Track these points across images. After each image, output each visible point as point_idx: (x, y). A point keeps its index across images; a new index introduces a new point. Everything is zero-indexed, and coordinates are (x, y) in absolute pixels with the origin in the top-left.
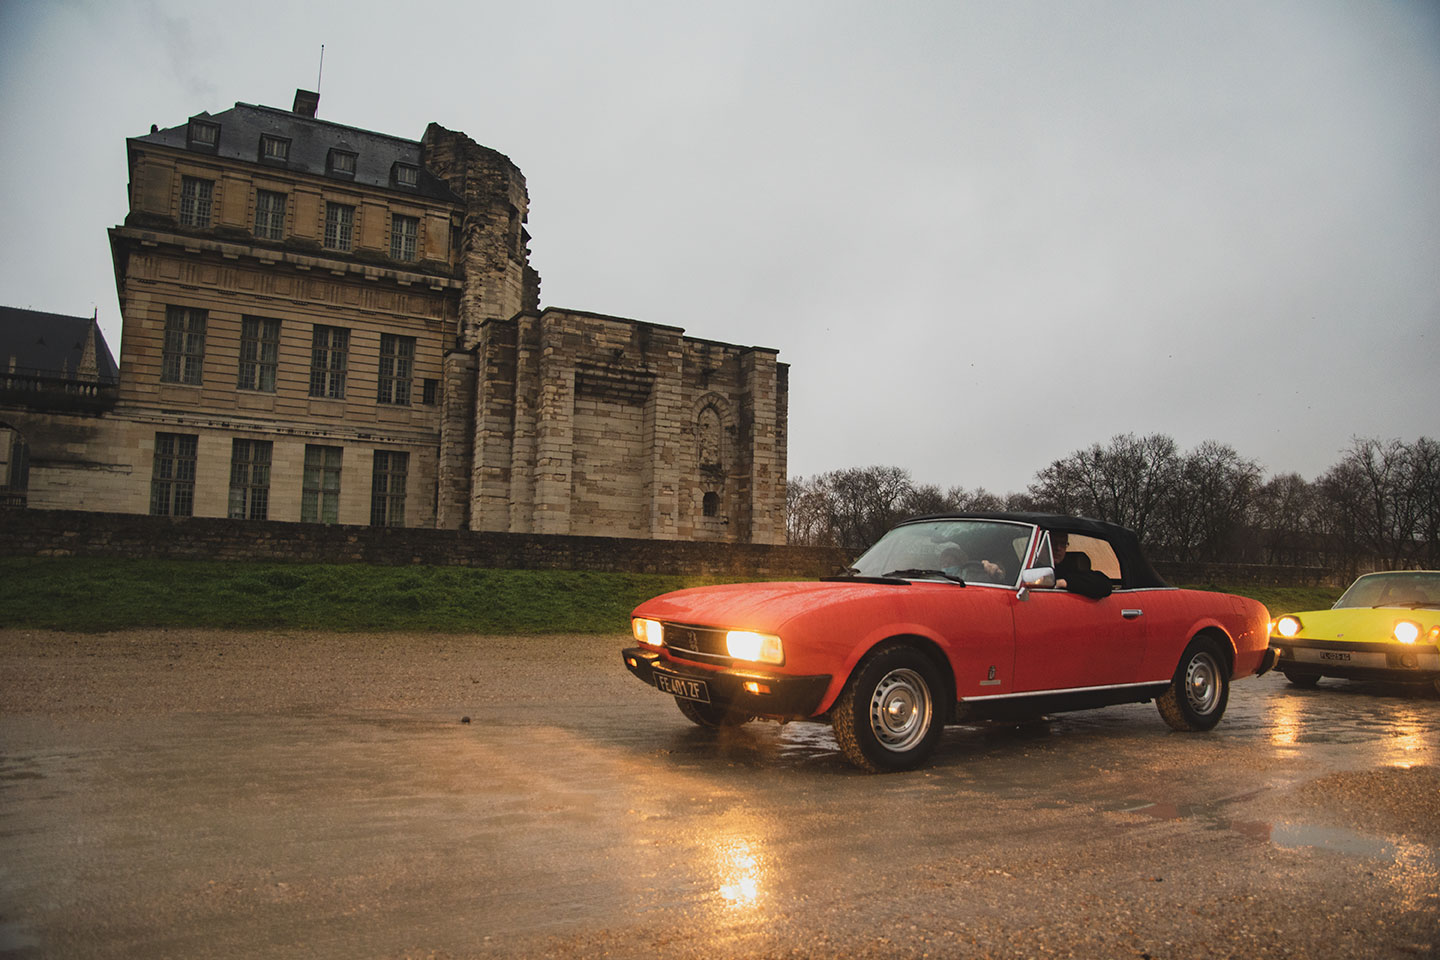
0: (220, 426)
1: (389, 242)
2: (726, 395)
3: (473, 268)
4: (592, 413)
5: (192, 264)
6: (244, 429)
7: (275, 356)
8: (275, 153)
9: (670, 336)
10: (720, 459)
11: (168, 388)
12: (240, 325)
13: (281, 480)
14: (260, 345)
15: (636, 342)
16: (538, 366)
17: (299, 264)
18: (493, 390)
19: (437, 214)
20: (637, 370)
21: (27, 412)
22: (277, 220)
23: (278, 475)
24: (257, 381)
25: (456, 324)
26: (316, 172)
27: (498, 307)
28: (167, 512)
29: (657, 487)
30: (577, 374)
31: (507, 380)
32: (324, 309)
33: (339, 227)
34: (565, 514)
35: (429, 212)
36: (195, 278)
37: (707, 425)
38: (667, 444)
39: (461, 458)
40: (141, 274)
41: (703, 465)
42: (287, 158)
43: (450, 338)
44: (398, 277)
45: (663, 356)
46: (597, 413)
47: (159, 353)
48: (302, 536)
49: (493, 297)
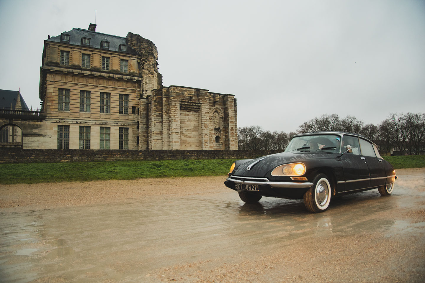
0: (76, 123)
1: (120, 67)
2: (220, 108)
3: (145, 74)
4: (184, 115)
5: (65, 76)
6: (82, 123)
7: (90, 102)
8: (86, 43)
9: (205, 92)
10: (219, 126)
11: (60, 112)
12: (80, 93)
13: (93, 137)
14: (85, 99)
15: (196, 94)
16: (169, 102)
17: (95, 75)
18: (156, 109)
19: (133, 59)
20: (197, 102)
21: (21, 121)
22: (88, 62)
23: (93, 136)
24: (85, 109)
25: (140, 90)
26: (98, 48)
27: (152, 85)
28: (62, 148)
29: (203, 135)
30: (180, 104)
31: (160, 106)
32: (103, 87)
33: (105, 64)
34: (179, 144)
35: (131, 58)
36: (66, 80)
37: (215, 117)
38: (206, 123)
39: (145, 129)
40: (51, 80)
41: (215, 128)
42: (90, 44)
43: (139, 94)
44: (123, 78)
45: (203, 98)
46: (185, 115)
47: (57, 102)
48: (128, 153)
49: (150, 82)
